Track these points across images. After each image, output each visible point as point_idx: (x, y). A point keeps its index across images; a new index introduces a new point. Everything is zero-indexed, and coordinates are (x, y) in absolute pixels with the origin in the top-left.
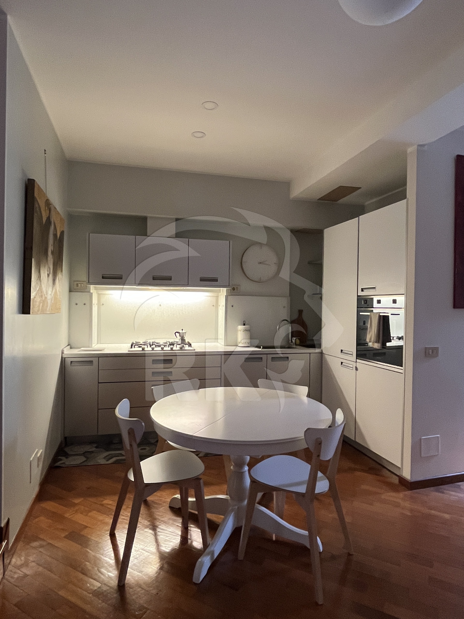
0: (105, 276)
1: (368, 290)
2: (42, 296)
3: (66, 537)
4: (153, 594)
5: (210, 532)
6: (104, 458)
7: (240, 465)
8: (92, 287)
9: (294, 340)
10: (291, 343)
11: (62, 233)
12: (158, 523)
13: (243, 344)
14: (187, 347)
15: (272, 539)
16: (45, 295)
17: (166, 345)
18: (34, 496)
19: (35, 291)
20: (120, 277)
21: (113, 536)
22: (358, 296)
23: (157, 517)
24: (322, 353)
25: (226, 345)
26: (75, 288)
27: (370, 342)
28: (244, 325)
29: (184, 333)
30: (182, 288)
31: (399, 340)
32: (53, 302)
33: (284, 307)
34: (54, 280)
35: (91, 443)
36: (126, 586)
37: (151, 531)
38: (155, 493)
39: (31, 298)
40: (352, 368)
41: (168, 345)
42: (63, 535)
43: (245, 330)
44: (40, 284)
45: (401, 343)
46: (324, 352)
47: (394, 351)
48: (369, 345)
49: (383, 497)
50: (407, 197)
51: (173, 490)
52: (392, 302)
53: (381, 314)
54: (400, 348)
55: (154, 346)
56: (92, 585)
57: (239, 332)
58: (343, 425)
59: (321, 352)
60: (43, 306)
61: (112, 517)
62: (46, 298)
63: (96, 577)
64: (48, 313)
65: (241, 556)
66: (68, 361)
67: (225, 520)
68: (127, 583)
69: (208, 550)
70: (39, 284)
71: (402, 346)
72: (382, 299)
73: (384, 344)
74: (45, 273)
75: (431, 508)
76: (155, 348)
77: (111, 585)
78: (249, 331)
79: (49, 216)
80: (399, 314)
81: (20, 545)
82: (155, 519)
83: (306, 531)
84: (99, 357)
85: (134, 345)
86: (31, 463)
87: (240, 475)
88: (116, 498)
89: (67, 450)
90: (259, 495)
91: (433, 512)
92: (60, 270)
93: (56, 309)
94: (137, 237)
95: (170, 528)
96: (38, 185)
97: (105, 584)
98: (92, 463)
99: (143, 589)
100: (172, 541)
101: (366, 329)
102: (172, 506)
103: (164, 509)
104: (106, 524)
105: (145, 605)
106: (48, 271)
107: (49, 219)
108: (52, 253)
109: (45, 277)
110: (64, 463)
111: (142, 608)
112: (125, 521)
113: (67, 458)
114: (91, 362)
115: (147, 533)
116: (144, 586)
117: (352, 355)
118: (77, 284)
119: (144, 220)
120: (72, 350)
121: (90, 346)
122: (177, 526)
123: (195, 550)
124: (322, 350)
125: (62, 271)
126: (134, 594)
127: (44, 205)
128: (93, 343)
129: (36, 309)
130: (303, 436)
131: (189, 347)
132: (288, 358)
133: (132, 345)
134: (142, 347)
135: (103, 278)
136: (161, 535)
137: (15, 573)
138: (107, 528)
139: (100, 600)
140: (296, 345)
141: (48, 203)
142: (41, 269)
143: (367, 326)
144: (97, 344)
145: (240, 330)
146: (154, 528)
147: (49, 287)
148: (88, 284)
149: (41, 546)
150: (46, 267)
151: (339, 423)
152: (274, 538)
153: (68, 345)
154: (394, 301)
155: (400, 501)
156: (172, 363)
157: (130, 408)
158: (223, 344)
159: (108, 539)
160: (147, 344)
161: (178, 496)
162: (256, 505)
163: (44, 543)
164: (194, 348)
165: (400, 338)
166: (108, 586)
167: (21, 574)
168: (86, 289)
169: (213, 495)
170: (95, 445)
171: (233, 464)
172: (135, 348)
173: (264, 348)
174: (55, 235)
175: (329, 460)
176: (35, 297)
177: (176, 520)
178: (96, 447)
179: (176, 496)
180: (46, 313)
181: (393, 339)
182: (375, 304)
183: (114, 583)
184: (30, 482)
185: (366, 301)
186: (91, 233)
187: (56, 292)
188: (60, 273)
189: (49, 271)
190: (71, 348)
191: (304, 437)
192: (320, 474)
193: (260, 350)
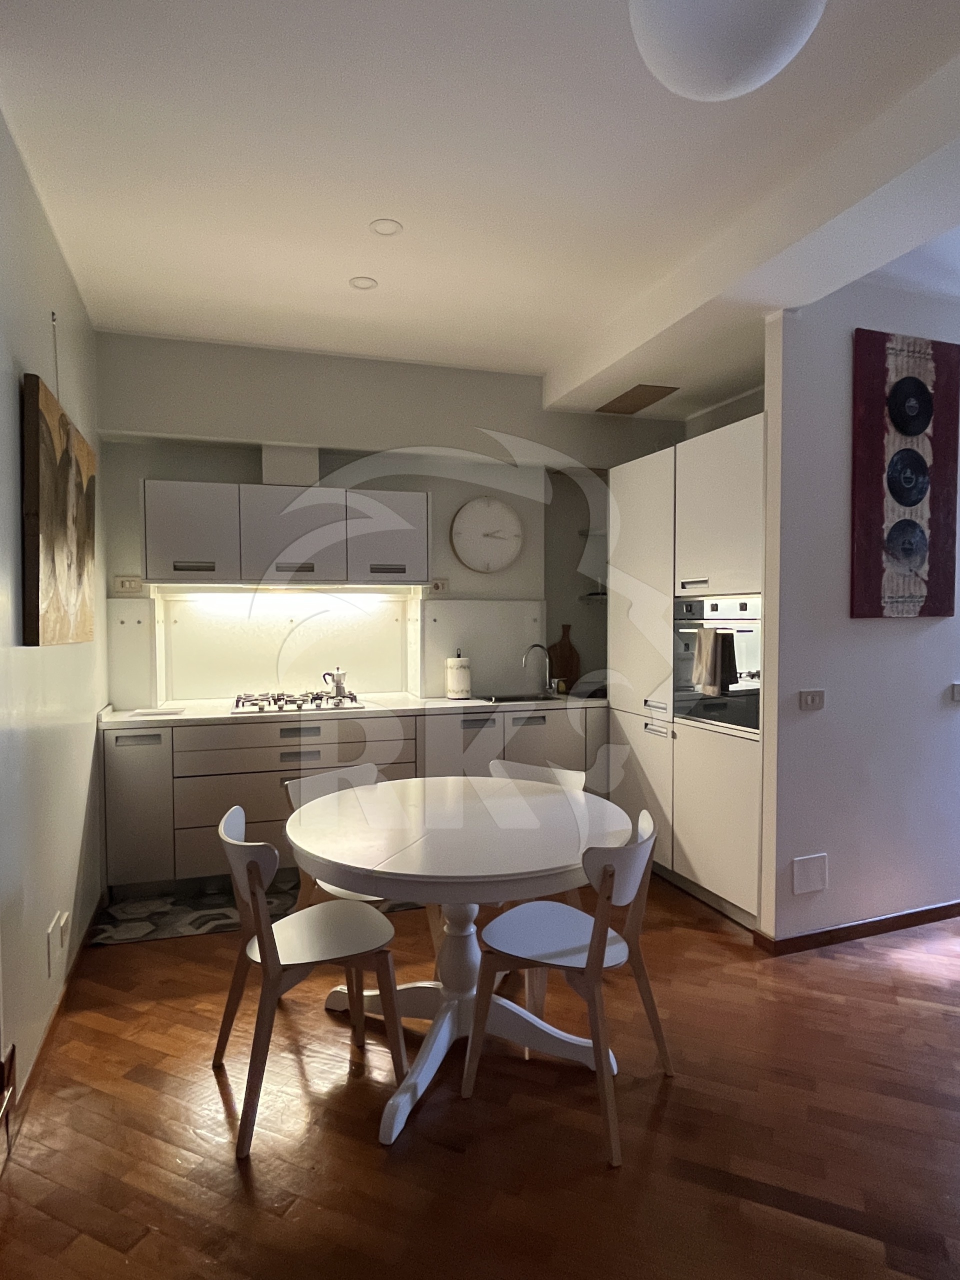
0: (179, 564)
1: (695, 586)
2: (59, 609)
3: (125, 1077)
4: (304, 1169)
5: (407, 1049)
6: (191, 924)
7: (460, 923)
8: (153, 586)
9: (554, 683)
10: (549, 690)
11: (92, 480)
12: (304, 1041)
13: (456, 693)
14: (347, 703)
15: (524, 1058)
16: (64, 606)
17: (307, 700)
18: (56, 1002)
19: (47, 600)
20: (209, 567)
21: (219, 1070)
22: (675, 597)
23: (303, 1029)
24: (608, 708)
25: (424, 696)
26: (117, 590)
27: (698, 684)
28: (459, 656)
29: (342, 677)
30: (335, 587)
31: (752, 679)
32: (79, 619)
33: (535, 620)
34: (80, 576)
35: (163, 895)
36: (252, 1158)
37: (291, 1056)
38: (297, 987)
39: (40, 614)
40: (666, 734)
41: (310, 700)
42: (122, 1073)
43: (460, 665)
44: (55, 586)
45: (755, 684)
46: (612, 705)
47: (743, 700)
48: (696, 690)
49: (726, 970)
50: (766, 408)
51: (331, 979)
52: (738, 607)
53: (719, 631)
54: (754, 694)
55: (282, 703)
56: (186, 1160)
57: (449, 671)
58: (654, 838)
59: (606, 705)
60: (61, 629)
61: (217, 1034)
62: (66, 612)
63: (190, 1146)
64: (71, 641)
65: (467, 1091)
66: (111, 736)
67: (434, 1029)
68: (253, 1154)
69: (405, 1083)
70: (53, 584)
71: (758, 689)
72: (721, 602)
73: (724, 689)
74: (62, 562)
75: (811, 986)
76: (285, 705)
77: (220, 1159)
78: (469, 668)
79: (67, 447)
80: (752, 631)
81: (36, 1095)
82: (300, 1033)
83: (589, 1039)
84: (172, 727)
85: (242, 700)
86: (48, 937)
87: (462, 942)
88: (224, 998)
89: (113, 910)
90: (499, 976)
91: (816, 993)
92: (90, 556)
93: (85, 635)
94: (242, 485)
95: (329, 1049)
96: (45, 387)
97: (211, 1157)
98: (166, 935)
99: (285, 1161)
100: (334, 1073)
101: (691, 659)
102: (329, 1007)
103: (314, 1013)
104: (204, 1047)
105: (291, 1190)
106: (68, 559)
107: (66, 452)
108: (75, 521)
109: (64, 571)
110: (110, 937)
111: (284, 1194)
112: (241, 1040)
113: (115, 927)
114: (158, 736)
115: (285, 1060)
116: (286, 1155)
117: (665, 709)
118: (122, 582)
119: (256, 451)
120: (116, 713)
121: (153, 705)
122: (343, 1043)
123: (379, 1086)
124: (609, 702)
125: (93, 557)
126: (267, 1173)
127: (57, 424)
128: (158, 699)
129: (49, 636)
130: (579, 864)
131: (352, 701)
132: (544, 718)
133: (238, 702)
134: (259, 704)
135: (176, 568)
136: (313, 1062)
137: (31, 1149)
138: (206, 1055)
139: (203, 1187)
140: (559, 692)
141: (64, 422)
142: (55, 554)
143: (693, 654)
144: (167, 700)
145: (451, 668)
146: (297, 1050)
147: (71, 591)
148: (144, 581)
149: (79, 1096)
150: (65, 550)
151: (646, 838)
152: (527, 1057)
153: (109, 705)
154: (743, 607)
155: (756, 977)
156: (319, 735)
157: (246, 823)
158: (418, 694)
159: (211, 1076)
160: (269, 698)
161: (343, 988)
162: (494, 996)
163: (83, 1090)
164: (361, 704)
165: (753, 676)
166: (218, 1161)
167: (44, 1150)
168: (142, 591)
169: (410, 982)
170: (172, 900)
171: (448, 922)
172: (245, 707)
173: (497, 700)
174: (79, 486)
175: (628, 905)
176: (47, 612)
177: (340, 1033)
178: (173, 904)
179: (338, 988)
180: (67, 642)
181: (741, 677)
182: (707, 612)
183: (228, 1155)
184: (49, 976)
185: (691, 606)
186: (147, 479)
187: (84, 600)
188: (90, 562)
189: (70, 558)
190: (114, 710)
191: (581, 865)
192: (611, 933)
193: (491, 704)
